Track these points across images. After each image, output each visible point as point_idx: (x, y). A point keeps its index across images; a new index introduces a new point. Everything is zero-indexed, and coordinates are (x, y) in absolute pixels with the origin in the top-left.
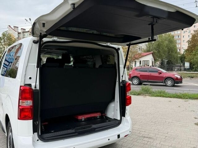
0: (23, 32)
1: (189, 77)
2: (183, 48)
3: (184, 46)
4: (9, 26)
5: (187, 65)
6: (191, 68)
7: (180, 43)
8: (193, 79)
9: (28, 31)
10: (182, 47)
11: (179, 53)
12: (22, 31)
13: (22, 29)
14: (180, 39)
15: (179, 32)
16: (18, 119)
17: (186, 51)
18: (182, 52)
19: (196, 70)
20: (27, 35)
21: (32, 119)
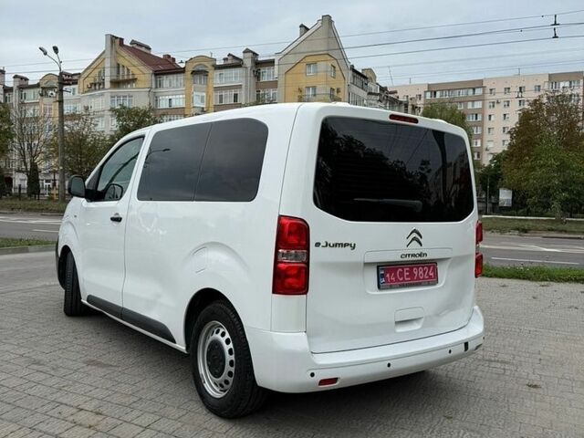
0: (21, 88)
1: (518, 229)
2: (487, 150)
3: (490, 145)
5: (505, 198)
6: (519, 205)
7: (481, 137)
8: (528, 236)
9: (36, 83)
10: (485, 147)
11: (478, 162)
12: (17, 84)
13: (16, 77)
14: (481, 124)
15: (478, 105)
16: (274, 292)
17: (497, 157)
18: (486, 160)
19: (528, 211)
20: (31, 96)
21: (306, 293)
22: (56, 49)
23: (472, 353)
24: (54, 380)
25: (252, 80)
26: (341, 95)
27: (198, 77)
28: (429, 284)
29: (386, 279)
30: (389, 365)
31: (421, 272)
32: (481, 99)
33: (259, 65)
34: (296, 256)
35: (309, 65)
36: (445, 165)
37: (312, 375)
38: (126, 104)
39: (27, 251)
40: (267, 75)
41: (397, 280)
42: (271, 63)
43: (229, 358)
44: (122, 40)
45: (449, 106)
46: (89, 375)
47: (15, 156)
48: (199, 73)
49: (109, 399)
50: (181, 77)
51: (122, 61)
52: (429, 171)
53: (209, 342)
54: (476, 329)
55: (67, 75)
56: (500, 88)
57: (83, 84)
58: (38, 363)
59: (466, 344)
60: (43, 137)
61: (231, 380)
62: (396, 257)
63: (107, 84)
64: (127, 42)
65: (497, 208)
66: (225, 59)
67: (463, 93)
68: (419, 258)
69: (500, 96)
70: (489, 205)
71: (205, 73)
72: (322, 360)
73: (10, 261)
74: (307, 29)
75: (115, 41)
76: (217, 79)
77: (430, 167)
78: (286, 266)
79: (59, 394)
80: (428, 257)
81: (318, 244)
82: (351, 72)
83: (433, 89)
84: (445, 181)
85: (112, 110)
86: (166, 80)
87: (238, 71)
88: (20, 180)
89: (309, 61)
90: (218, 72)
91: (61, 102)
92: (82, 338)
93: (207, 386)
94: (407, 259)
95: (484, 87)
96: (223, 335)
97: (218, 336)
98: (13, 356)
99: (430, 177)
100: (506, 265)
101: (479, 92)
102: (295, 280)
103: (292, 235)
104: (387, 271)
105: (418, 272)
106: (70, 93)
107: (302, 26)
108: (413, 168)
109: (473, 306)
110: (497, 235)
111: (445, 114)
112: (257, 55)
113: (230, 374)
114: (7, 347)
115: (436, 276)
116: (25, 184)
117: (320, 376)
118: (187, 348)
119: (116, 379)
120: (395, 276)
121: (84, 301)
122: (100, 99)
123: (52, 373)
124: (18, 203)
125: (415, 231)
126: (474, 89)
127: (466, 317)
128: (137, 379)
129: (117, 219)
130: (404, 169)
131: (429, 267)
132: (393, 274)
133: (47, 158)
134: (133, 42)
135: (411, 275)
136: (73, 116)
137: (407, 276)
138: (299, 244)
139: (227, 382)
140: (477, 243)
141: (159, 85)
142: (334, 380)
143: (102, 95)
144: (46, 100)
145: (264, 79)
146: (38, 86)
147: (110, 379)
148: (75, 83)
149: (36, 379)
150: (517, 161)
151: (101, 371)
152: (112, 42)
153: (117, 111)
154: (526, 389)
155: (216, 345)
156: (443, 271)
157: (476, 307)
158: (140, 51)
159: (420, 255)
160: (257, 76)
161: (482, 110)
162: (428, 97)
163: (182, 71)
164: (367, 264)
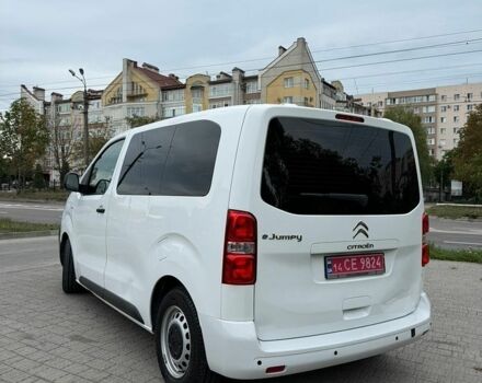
0: (57, 103)
1: (467, 215)
2: (440, 147)
3: (443, 143)
4: (23, 86)
5: (456, 187)
6: (469, 194)
7: (434, 136)
8: (476, 222)
9: (69, 98)
10: (438, 144)
11: (433, 159)
12: (54, 100)
13: (53, 94)
14: (434, 126)
15: (432, 109)
16: (224, 282)
17: (449, 154)
18: (440, 156)
19: (477, 199)
20: (65, 108)
21: (254, 283)
22: (81, 71)
23: (419, 338)
24: (40, 354)
25: (240, 93)
26: (312, 103)
27: (195, 91)
28: (376, 274)
29: (334, 270)
30: (336, 353)
31: (368, 263)
32: (434, 104)
33: (245, 80)
34: (245, 247)
35: (286, 79)
36: (394, 160)
37: (259, 363)
38: (139, 114)
39: (50, 235)
40: (252, 88)
41: (344, 270)
42: (255, 78)
43: (186, 342)
44: (136, 63)
45: (406, 111)
46: (70, 350)
47: (52, 158)
48: (198, 88)
49: (83, 374)
50: (183, 91)
51: (135, 80)
52: (379, 166)
53: (170, 324)
54: (423, 315)
55: (93, 92)
56: (450, 95)
57: (106, 98)
58: (29, 337)
59: (413, 331)
60: (73, 141)
61: (187, 362)
62: (342, 249)
63: (125, 99)
64: (140, 65)
65: (449, 197)
66: (218, 77)
67: (418, 100)
68: (366, 249)
69: (450, 100)
70: (443, 194)
71: (202, 88)
72: (269, 348)
73: (34, 243)
74: (285, 50)
75: (131, 64)
76: (211, 93)
77: (381, 163)
78: (235, 257)
79: (40, 369)
80: (375, 248)
81: (265, 237)
82: (322, 84)
83: (392, 97)
84: (394, 175)
85: (127, 119)
86: (171, 95)
87: (229, 85)
88: (55, 176)
89: (287, 77)
90: (212, 87)
91: (86, 113)
92: (73, 314)
93: (168, 366)
94: (354, 250)
95: (436, 95)
96: (182, 319)
97: (178, 320)
98: (10, 330)
99: (380, 171)
100: (455, 248)
101: (432, 98)
102: (243, 271)
103: (241, 228)
104: (334, 262)
105: (365, 262)
106: (94, 106)
107: (281, 47)
108: (364, 164)
109: (420, 292)
110: (450, 220)
111: (403, 117)
112: (243, 72)
113: (187, 356)
114: (8, 322)
115: (383, 266)
116: (58, 179)
117: (267, 364)
118: (153, 329)
119: (94, 354)
120: (342, 266)
121: (78, 281)
122: (119, 110)
123: (40, 347)
124: (53, 194)
125: (361, 223)
126: (428, 96)
127: (414, 304)
128: (112, 355)
129: (101, 211)
130: (356, 165)
131: (376, 258)
132: (339, 264)
133: (76, 159)
134: (145, 65)
135: (359, 265)
136: (96, 125)
137: (355, 266)
138: (248, 237)
139: (184, 364)
140: (424, 233)
141: (165, 98)
142: (282, 368)
143: (120, 107)
144: (76, 112)
145: (250, 91)
146: (70, 101)
147: (88, 354)
148: (99, 98)
149: (23, 353)
150: (466, 157)
151: (83, 346)
152: (128, 65)
153: (131, 120)
154: (472, 372)
155: (175, 328)
156: (390, 261)
157: (423, 294)
158: (150, 72)
159: (367, 246)
160: (244, 89)
161: (435, 114)
162: (388, 103)
163: (183, 87)
164: (314, 255)
